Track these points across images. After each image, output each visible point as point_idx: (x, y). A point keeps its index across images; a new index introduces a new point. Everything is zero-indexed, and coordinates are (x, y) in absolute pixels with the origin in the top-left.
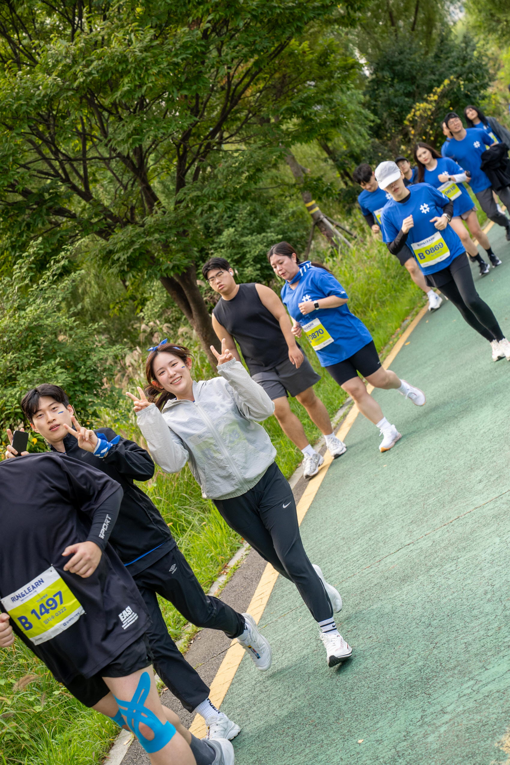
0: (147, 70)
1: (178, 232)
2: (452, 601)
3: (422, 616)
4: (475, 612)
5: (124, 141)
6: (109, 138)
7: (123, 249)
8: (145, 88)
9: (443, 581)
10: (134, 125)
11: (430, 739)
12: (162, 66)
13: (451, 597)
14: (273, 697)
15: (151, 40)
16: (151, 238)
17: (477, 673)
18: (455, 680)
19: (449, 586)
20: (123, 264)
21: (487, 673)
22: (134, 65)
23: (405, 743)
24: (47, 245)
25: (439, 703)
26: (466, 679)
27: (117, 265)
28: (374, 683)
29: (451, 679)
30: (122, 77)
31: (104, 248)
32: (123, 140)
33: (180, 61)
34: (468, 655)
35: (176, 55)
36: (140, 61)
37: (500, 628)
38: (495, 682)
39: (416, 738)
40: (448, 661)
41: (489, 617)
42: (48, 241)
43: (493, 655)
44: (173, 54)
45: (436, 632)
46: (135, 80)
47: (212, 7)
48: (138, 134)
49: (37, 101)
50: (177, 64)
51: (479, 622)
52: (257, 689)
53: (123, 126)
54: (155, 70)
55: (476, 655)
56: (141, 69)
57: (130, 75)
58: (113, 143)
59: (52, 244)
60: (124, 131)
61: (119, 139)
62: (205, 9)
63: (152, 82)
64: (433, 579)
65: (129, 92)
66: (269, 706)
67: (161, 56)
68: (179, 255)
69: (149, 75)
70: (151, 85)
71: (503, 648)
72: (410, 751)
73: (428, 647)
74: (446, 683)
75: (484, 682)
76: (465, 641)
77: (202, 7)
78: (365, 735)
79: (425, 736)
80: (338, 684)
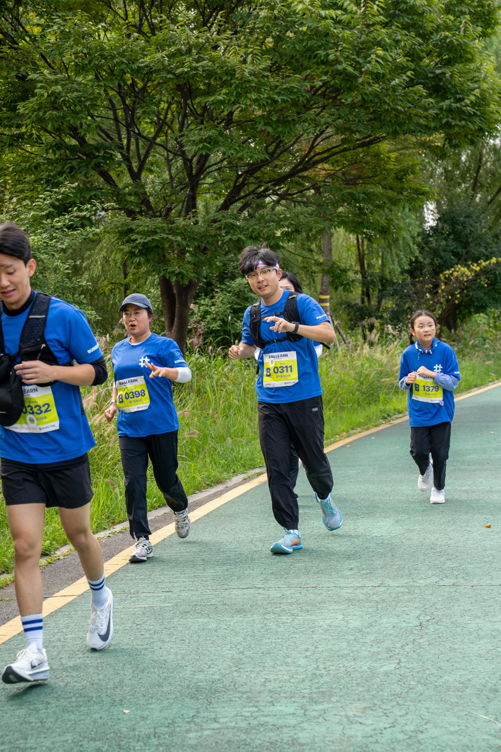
0: (247, 92)
1: (199, 246)
2: (273, 644)
3: (240, 643)
4: (289, 660)
5: (195, 143)
6: (182, 133)
7: (144, 234)
8: (237, 106)
9: (274, 626)
10: (210, 133)
11: (191, 735)
12: (262, 96)
13: (273, 641)
14: (67, 649)
15: (264, 69)
16: (173, 238)
17: (263, 704)
18: (240, 702)
19: (277, 632)
20: (136, 247)
21: (272, 708)
22: (237, 82)
23: (166, 729)
24: (79, 196)
25: (215, 712)
26: (251, 704)
27: (131, 245)
28: (165, 674)
29: (237, 699)
30: (222, 87)
31: (127, 224)
32: (194, 141)
33: (280, 100)
34: (263, 688)
35: (279, 94)
36: (245, 81)
37: (303, 680)
38: (275, 718)
39: (178, 729)
40: (242, 686)
41: (299, 668)
42: (81, 193)
43: (286, 698)
44: (276, 91)
45: (246, 660)
46: (232, 95)
47: (332, 72)
48: (209, 143)
49: (138, 67)
50: (276, 102)
51: (288, 668)
52: (56, 637)
53: (201, 129)
54: (253, 96)
55: (270, 691)
56: (242, 88)
57: (230, 89)
58: (185, 139)
59: (83, 197)
60: (199, 135)
61: (191, 139)
62: (325, 70)
63: (245, 104)
64: (266, 621)
65: (222, 102)
66: (59, 653)
67: (265, 88)
68: (189, 266)
69: (246, 97)
70: (244, 106)
71: (297, 696)
72: (167, 736)
73: (230, 667)
74: (231, 701)
75: (265, 713)
76: (267, 677)
77: (324, 67)
78: (134, 709)
79: (188, 731)
80: (133, 662)
